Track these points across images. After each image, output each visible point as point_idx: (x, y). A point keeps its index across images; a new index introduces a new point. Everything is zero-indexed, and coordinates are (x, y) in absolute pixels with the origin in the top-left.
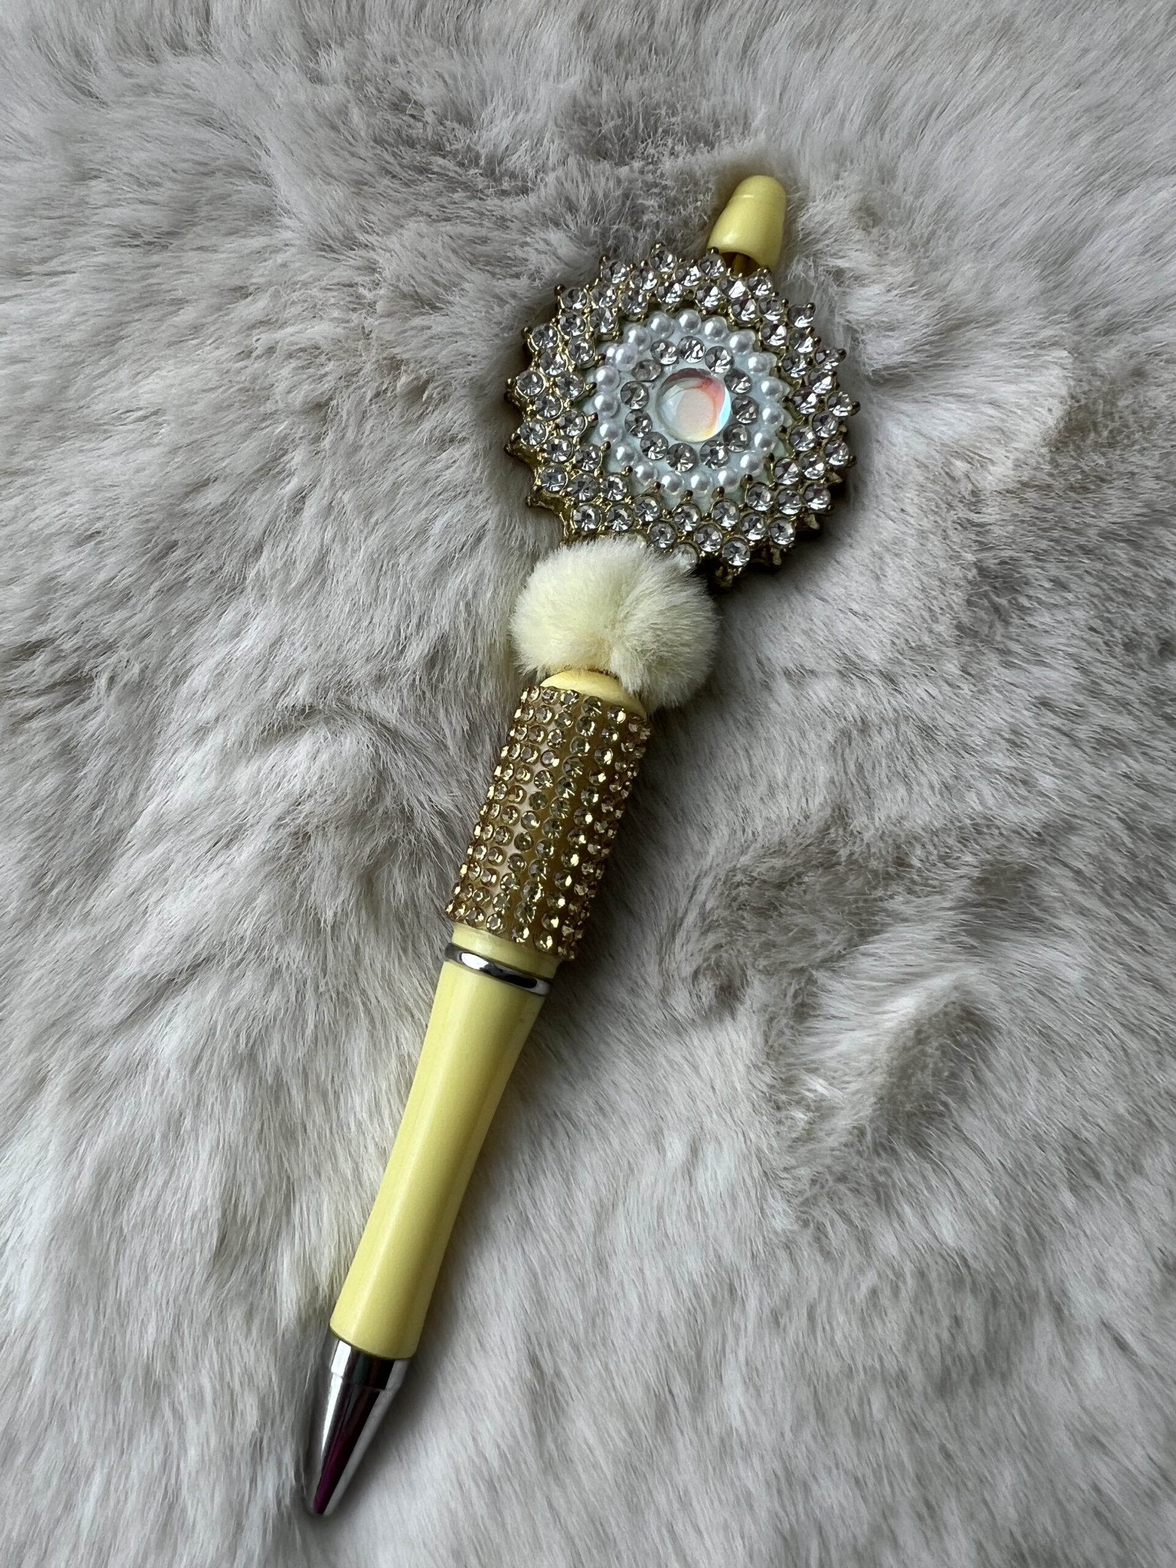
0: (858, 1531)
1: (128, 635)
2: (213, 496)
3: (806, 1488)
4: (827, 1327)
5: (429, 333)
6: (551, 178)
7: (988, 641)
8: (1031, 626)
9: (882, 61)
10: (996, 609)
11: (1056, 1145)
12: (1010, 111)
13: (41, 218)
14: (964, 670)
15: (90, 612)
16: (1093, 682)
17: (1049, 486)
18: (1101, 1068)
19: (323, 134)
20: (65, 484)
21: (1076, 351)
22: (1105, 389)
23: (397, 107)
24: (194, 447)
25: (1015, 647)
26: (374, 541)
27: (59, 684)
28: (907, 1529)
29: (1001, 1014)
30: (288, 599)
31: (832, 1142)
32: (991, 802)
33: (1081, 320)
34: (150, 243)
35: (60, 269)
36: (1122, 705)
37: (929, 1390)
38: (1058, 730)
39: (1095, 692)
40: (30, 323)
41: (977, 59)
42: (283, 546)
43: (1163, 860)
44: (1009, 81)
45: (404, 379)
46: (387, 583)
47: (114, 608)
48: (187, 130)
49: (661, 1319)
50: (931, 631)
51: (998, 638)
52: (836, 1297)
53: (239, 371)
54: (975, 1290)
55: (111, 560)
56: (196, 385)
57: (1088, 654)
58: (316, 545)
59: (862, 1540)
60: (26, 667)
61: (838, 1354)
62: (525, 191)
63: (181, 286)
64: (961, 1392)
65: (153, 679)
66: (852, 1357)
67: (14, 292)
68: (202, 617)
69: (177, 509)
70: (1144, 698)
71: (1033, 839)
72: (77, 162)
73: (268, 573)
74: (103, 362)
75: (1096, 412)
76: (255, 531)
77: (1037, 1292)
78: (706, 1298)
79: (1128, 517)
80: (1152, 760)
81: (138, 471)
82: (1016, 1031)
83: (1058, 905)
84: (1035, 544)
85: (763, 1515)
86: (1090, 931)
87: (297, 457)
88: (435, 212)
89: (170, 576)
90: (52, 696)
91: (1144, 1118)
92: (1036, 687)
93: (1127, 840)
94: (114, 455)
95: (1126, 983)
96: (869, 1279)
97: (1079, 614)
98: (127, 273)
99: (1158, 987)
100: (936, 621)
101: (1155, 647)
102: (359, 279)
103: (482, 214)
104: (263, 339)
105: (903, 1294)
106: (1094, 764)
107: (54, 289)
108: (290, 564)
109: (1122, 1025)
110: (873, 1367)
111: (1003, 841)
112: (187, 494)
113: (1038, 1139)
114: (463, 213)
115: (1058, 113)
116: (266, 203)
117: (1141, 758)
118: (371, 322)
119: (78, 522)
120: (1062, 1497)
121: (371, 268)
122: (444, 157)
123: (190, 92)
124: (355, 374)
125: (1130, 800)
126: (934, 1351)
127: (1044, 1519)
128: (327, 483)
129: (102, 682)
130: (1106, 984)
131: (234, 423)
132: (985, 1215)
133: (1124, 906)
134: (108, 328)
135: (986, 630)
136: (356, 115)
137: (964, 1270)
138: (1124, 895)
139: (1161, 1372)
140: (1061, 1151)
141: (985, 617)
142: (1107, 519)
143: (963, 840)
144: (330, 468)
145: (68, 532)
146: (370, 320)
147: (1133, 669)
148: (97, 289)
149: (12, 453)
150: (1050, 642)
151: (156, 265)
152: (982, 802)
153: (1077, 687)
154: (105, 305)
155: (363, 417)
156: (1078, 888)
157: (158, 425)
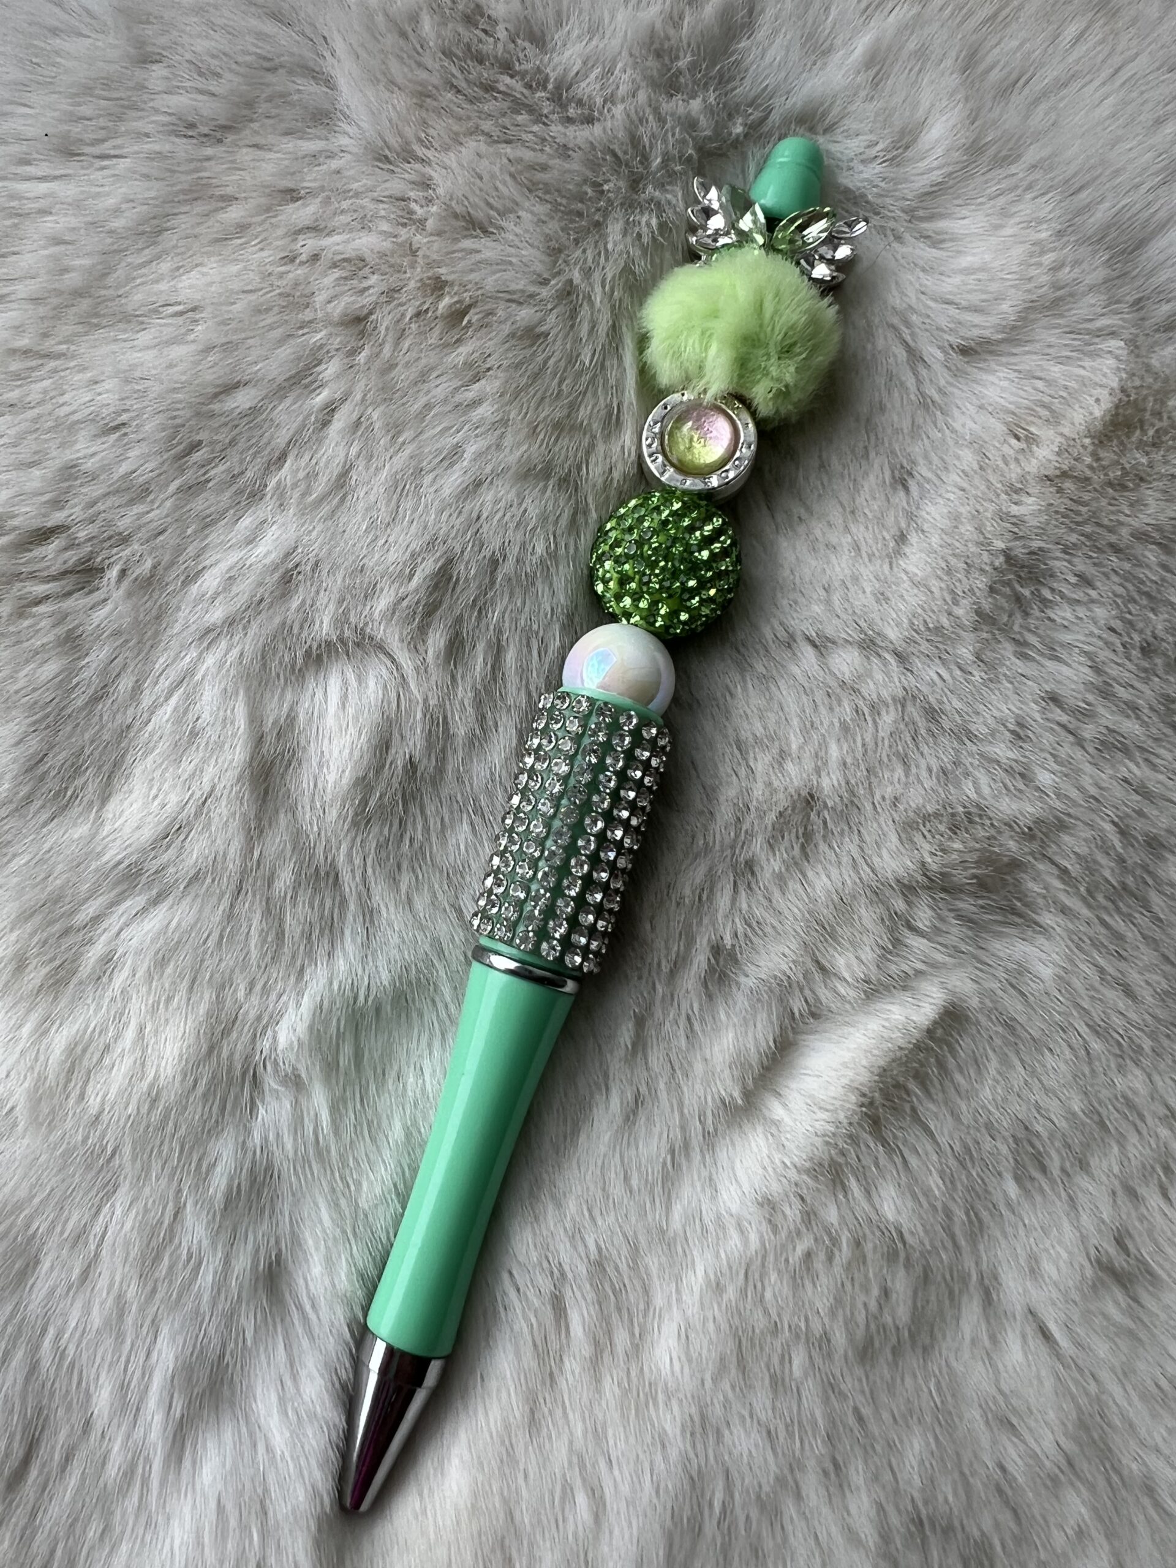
0: (764, 1481)
1: (143, 530)
2: (243, 400)
3: (719, 1433)
4: (759, 1285)
5: (478, 257)
6: (618, 110)
7: (1005, 630)
8: (1049, 619)
9: (973, 22)
10: (1018, 599)
11: (1007, 1134)
12: (1096, 90)
13: (98, 97)
14: (978, 657)
15: (109, 503)
16: (1105, 683)
17: (1087, 479)
18: (1063, 1067)
19: (391, 40)
20: (95, 372)
21: (1133, 344)
22: (1156, 387)
23: (469, 20)
24: (228, 347)
25: (1032, 639)
26: (399, 461)
27: (71, 572)
28: (812, 1485)
30: (307, 510)
32: (986, 791)
33: (1142, 313)
34: (206, 135)
35: (112, 152)
36: (1131, 709)
37: (850, 1353)
38: (1063, 726)
39: (1105, 692)
40: (77, 205)
41: (1072, 30)
42: (307, 457)
43: (1151, 869)
44: (1101, 57)
45: (446, 301)
46: (408, 504)
47: (131, 502)
48: (254, 22)
50: (950, 614)
51: (1016, 628)
52: (771, 1258)
53: (281, 276)
54: (908, 1265)
55: (131, 454)
56: (236, 285)
57: (1104, 654)
58: (341, 458)
59: (766, 1488)
60: (38, 552)
61: (766, 1312)
62: (589, 120)
63: (230, 182)
64: (882, 1360)
65: (163, 576)
66: (779, 1315)
67: (62, 172)
68: (218, 520)
69: (205, 408)
70: (1154, 703)
71: (1024, 833)
72: (140, 43)
73: (289, 481)
74: (147, 251)
75: (1145, 410)
76: (282, 438)
77: (969, 1275)
79: (1163, 520)
80: (1154, 767)
81: (170, 366)
82: (983, 1020)
83: (1040, 901)
84: (1066, 537)
85: (673, 1454)
86: (1067, 930)
87: (330, 369)
88: (496, 133)
89: (189, 476)
90: (63, 582)
91: (1096, 1118)
92: (1047, 682)
93: (1117, 844)
94: (148, 348)
95: (1097, 985)
96: (806, 1243)
97: (1100, 612)
98: (179, 164)
99: (1128, 992)
100: (956, 603)
102: (412, 194)
103: (544, 140)
104: (308, 244)
105: (837, 1260)
106: (1094, 764)
107: (106, 172)
108: (312, 476)
109: (1087, 1025)
110: (797, 1326)
111: (993, 832)
112: (216, 395)
113: (989, 1126)
114: (524, 136)
115: (1146, 96)
116: (327, 106)
117: (1143, 764)
118: (419, 239)
119: (105, 412)
120: (967, 1472)
121: (425, 184)
122: (512, 77)
124: (398, 290)
125: (1127, 806)
126: (861, 1318)
127: (946, 1489)
128: (359, 397)
129: (113, 573)
130: (1077, 983)
131: (271, 327)
132: (927, 1193)
133: (1105, 908)
134: (154, 218)
135: (1005, 618)
136: (427, 25)
137: (900, 1245)
138: (1105, 897)
139: (1080, 1362)
140: (1011, 1140)
141: (1006, 605)
142: (1143, 520)
143: (954, 828)
144: (362, 383)
145: (93, 420)
146: (419, 237)
147: (1147, 674)
148: (147, 177)
149: (45, 335)
150: (1067, 638)
151: (208, 159)
152: (978, 791)
153: (1089, 686)
154: (153, 194)
155: (401, 335)
156: (1062, 886)
157: (195, 321)
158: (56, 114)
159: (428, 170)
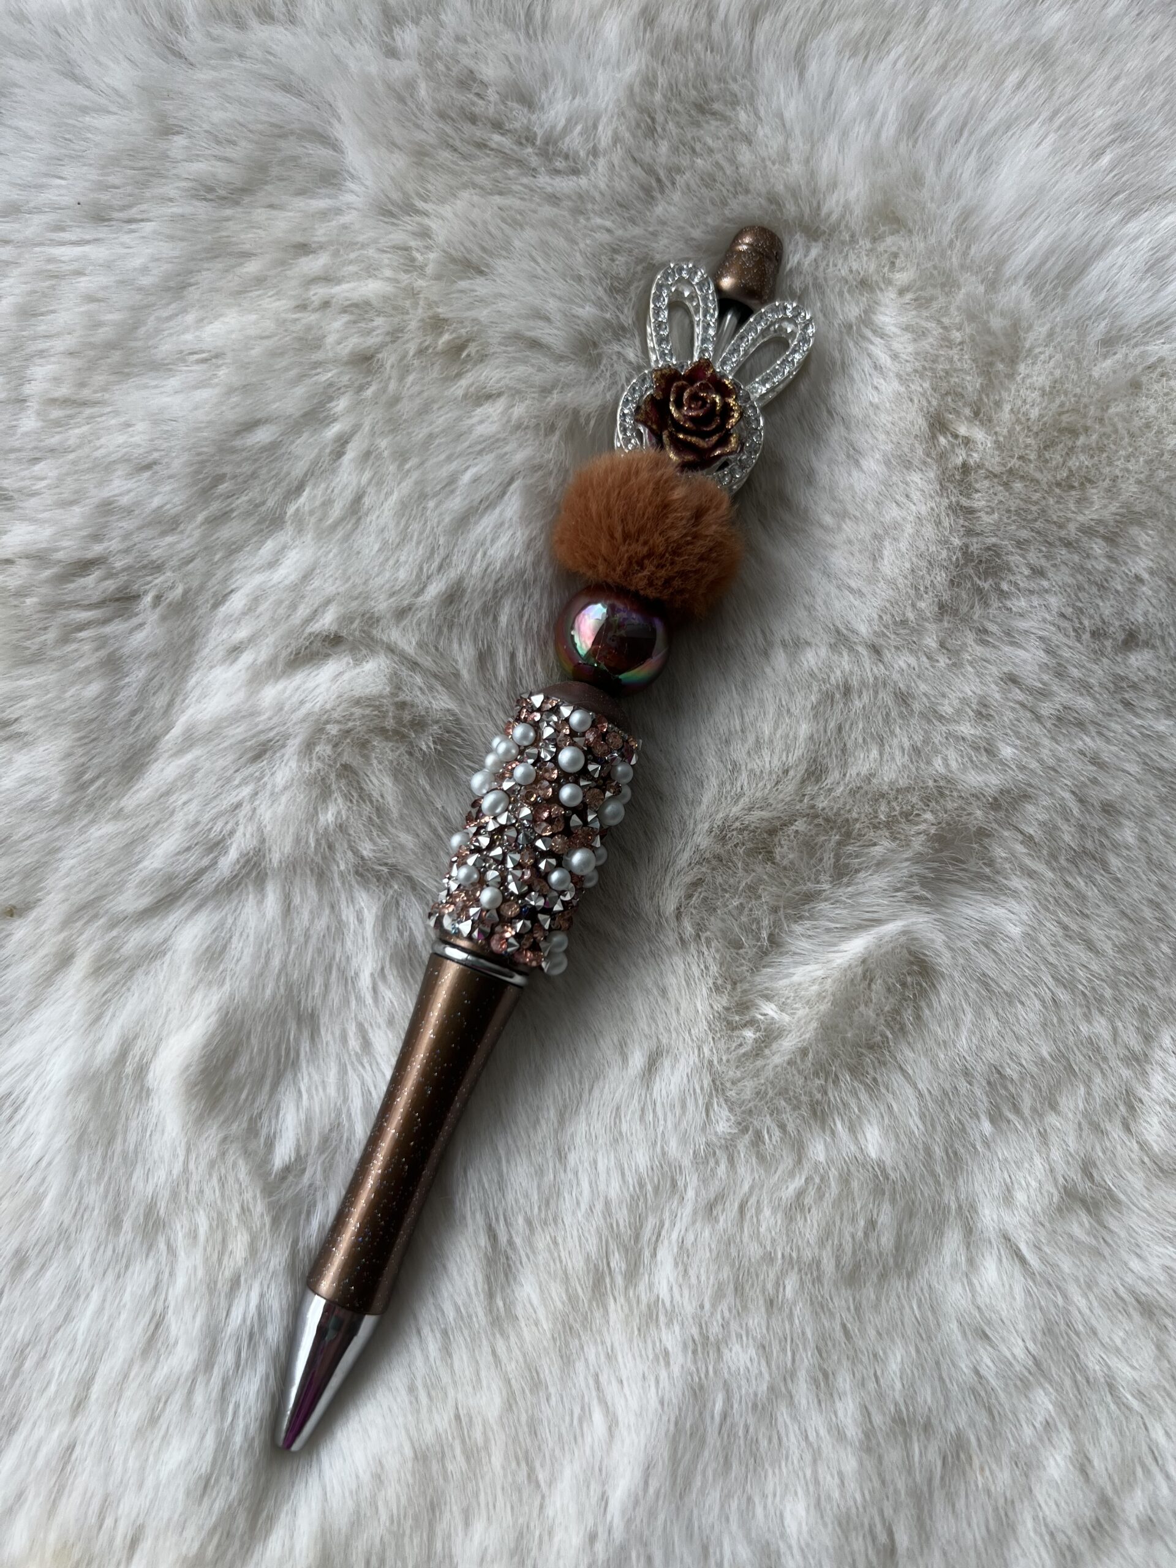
1: (175, 559)
2: (263, 436)
5: (473, 295)
6: (600, 162)
7: (966, 619)
8: (1006, 608)
10: (978, 592)
11: (981, 1078)
13: (125, 167)
14: (942, 645)
15: (143, 535)
16: (1059, 664)
18: (1032, 1015)
19: (389, 105)
20: (128, 417)
22: (1097, 396)
23: (463, 85)
24: (249, 388)
25: (993, 628)
26: (407, 486)
27: (109, 600)
29: (944, 960)
30: (324, 534)
31: (777, 1060)
32: (954, 765)
34: (225, 198)
35: (139, 217)
36: (1084, 687)
38: (1023, 705)
39: (1060, 673)
40: (108, 266)
42: (323, 486)
43: (1109, 833)
45: (446, 337)
46: (415, 526)
48: (267, 95)
49: (607, 1203)
50: (914, 608)
51: (976, 617)
52: (765, 1195)
53: (295, 322)
54: (893, 1201)
55: (165, 489)
56: (254, 333)
57: (1058, 638)
58: (354, 485)
60: (81, 582)
63: (247, 239)
65: (194, 600)
66: (773, 1246)
67: (95, 236)
68: (243, 547)
69: (228, 445)
70: (1105, 681)
71: (990, 803)
72: (162, 117)
73: (307, 508)
74: (173, 306)
75: (1085, 416)
76: (299, 469)
77: (949, 1207)
78: (649, 1187)
79: (1106, 514)
80: (1108, 741)
81: (196, 408)
82: (958, 977)
83: (1007, 866)
84: (1018, 533)
86: (1034, 891)
87: (341, 405)
88: (489, 186)
89: (216, 506)
90: (104, 610)
91: (1064, 1062)
92: (1006, 665)
93: (1076, 812)
94: (176, 393)
95: (1060, 940)
96: (798, 1182)
97: (1053, 601)
98: (200, 225)
99: (1090, 946)
100: (920, 597)
101: (1121, 636)
102: (413, 244)
103: (532, 190)
104: (319, 292)
105: (827, 1197)
106: (1053, 738)
107: (134, 235)
108: (327, 503)
109: (1055, 978)
110: (790, 1256)
111: (962, 803)
112: (238, 433)
113: (967, 1073)
114: (515, 188)
116: (334, 167)
117: (1097, 739)
118: (421, 283)
119: (138, 452)
121: (425, 233)
122: (503, 135)
123: (271, 58)
124: (402, 331)
125: (1083, 775)
126: (848, 1247)
128: (367, 429)
129: (149, 599)
130: (1043, 940)
131: (286, 369)
132: (909, 1135)
133: (1068, 871)
134: (180, 274)
135: (965, 609)
136: (423, 90)
137: (884, 1182)
138: (1069, 861)
139: (1049, 1279)
140: (985, 1085)
141: (966, 597)
142: (1089, 516)
143: (925, 800)
144: (371, 416)
145: (128, 460)
146: (419, 281)
147: (1098, 655)
148: (171, 238)
149: (82, 385)
150: (1023, 625)
151: (227, 219)
152: (947, 765)
153: (1044, 667)
154: (177, 253)
155: (404, 370)
156: (1025, 851)
157: (218, 367)
158: (87, 184)
159: (426, 221)
